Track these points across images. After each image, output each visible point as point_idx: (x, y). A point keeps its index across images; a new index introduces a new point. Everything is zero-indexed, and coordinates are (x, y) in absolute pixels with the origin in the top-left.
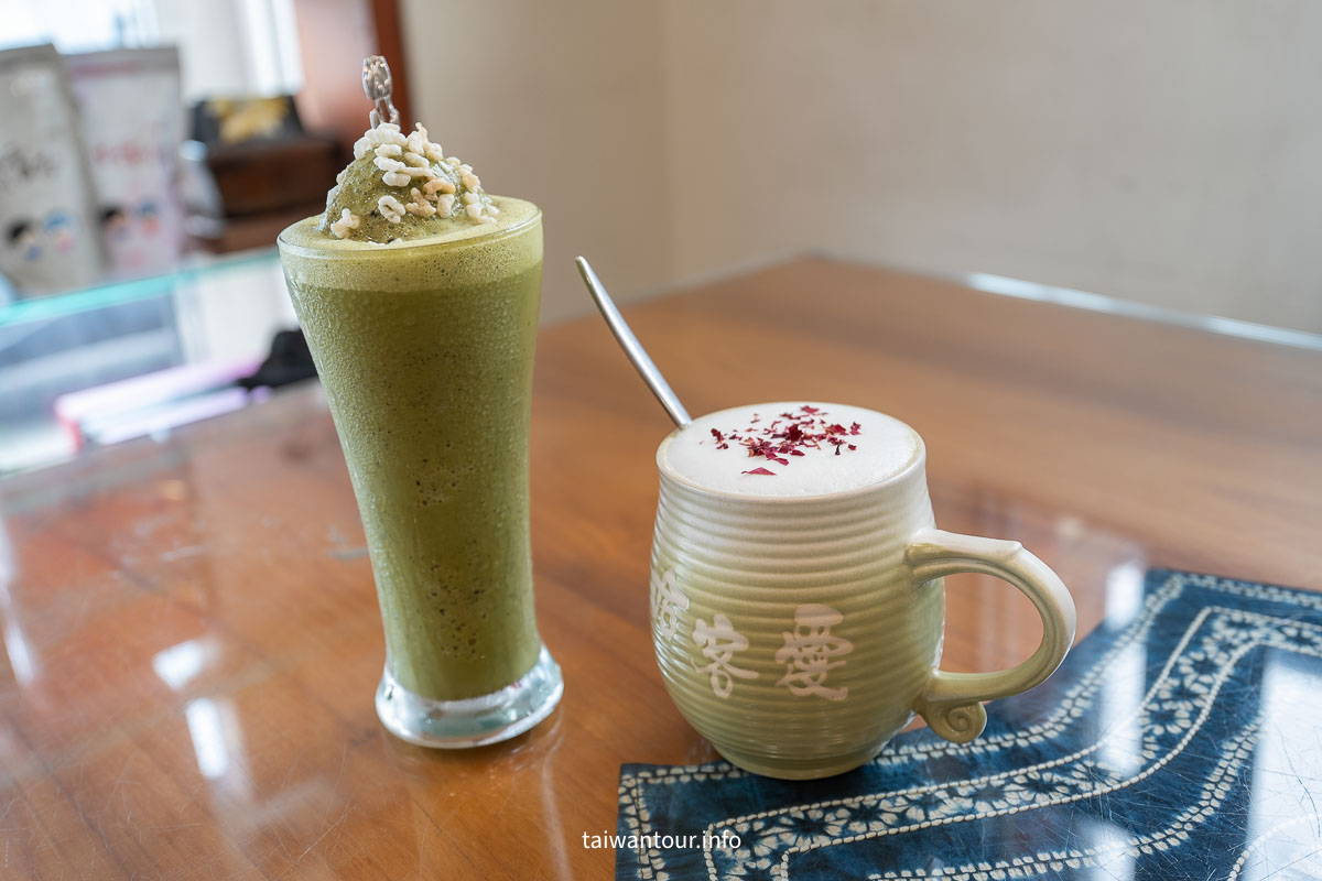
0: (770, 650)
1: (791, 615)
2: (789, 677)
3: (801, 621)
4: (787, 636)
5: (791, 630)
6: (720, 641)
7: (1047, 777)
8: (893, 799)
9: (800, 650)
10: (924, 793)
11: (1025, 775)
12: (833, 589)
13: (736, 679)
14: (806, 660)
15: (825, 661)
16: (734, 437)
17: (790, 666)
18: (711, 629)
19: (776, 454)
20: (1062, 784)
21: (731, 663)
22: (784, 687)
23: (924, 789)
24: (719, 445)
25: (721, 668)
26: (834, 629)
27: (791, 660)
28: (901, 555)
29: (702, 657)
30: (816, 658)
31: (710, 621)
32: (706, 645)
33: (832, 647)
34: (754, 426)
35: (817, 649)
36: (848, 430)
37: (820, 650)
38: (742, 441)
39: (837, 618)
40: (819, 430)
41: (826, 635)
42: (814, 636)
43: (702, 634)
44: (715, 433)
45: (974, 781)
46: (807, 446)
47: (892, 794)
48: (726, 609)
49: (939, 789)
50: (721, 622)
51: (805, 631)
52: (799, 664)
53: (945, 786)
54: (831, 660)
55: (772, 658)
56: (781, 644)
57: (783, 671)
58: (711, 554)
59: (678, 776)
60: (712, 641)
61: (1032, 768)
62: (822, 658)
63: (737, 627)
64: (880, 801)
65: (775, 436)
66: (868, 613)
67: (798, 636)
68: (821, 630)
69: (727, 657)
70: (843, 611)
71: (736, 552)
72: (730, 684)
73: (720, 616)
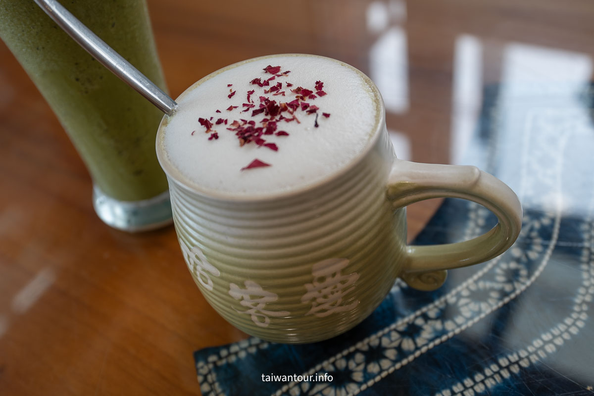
0: (297, 298)
1: (309, 272)
2: (314, 310)
3: (317, 274)
4: (308, 286)
5: (311, 282)
6: (253, 297)
7: (481, 285)
8: (388, 335)
9: (320, 292)
10: (408, 323)
11: (467, 288)
12: (339, 245)
13: (270, 317)
14: (325, 297)
15: (339, 293)
16: (219, 122)
17: (314, 303)
18: (243, 290)
19: (263, 137)
20: (492, 289)
21: (265, 309)
22: (312, 315)
23: (406, 320)
24: (209, 135)
25: (258, 312)
26: (344, 271)
27: (314, 299)
28: (383, 196)
29: (242, 306)
30: (332, 293)
31: (242, 285)
32: (242, 299)
33: (343, 282)
34: (233, 102)
35: (333, 287)
36: (315, 92)
37: (335, 287)
38: (228, 126)
39: (345, 263)
40: (289, 97)
41: (338, 277)
42: (329, 280)
43: (236, 292)
44: (202, 121)
45: (437, 303)
46: (288, 120)
47: (386, 330)
48: (252, 277)
49: (416, 317)
50: (251, 285)
51: (322, 279)
52: (320, 300)
53: (418, 313)
54: (344, 290)
55: (299, 302)
56: (305, 292)
57: (309, 307)
58: (231, 240)
59: (236, 353)
60: (247, 297)
61: (470, 281)
62: (337, 292)
63: (265, 288)
64: (380, 338)
65: (255, 113)
66: (366, 250)
67: (317, 284)
68: (334, 275)
69: (261, 306)
70: (348, 258)
71: (253, 237)
72: (268, 320)
73: (248, 282)
